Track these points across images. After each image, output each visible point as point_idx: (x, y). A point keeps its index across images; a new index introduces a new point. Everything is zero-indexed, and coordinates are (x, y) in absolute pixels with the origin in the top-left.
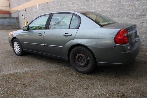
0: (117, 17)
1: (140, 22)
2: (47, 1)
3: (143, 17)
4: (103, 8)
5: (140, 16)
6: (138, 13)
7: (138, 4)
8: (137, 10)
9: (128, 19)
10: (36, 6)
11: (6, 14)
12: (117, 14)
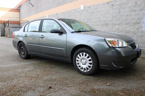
0: (117, 25)
1: (136, 28)
2: (57, 13)
3: (138, 24)
4: (106, 18)
5: (136, 23)
6: (134, 21)
7: (134, 14)
8: (133, 19)
9: (126, 26)
10: (46, 16)
11: (16, 25)
12: (117, 22)
